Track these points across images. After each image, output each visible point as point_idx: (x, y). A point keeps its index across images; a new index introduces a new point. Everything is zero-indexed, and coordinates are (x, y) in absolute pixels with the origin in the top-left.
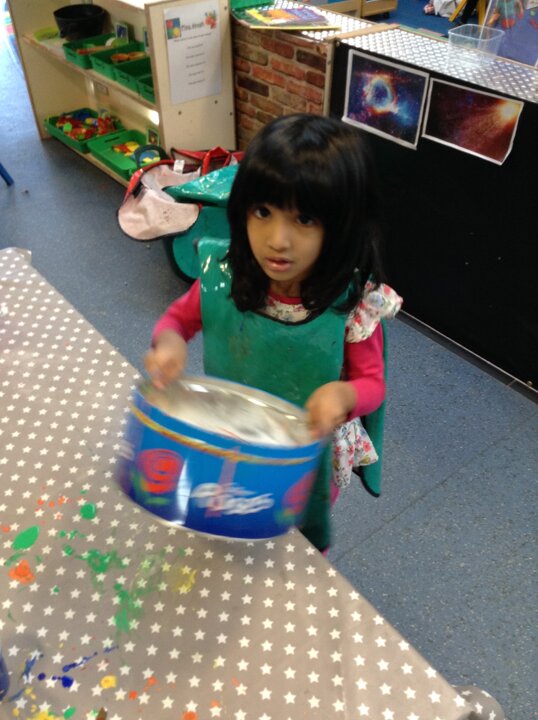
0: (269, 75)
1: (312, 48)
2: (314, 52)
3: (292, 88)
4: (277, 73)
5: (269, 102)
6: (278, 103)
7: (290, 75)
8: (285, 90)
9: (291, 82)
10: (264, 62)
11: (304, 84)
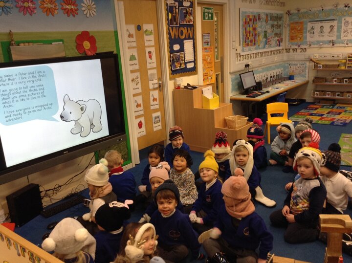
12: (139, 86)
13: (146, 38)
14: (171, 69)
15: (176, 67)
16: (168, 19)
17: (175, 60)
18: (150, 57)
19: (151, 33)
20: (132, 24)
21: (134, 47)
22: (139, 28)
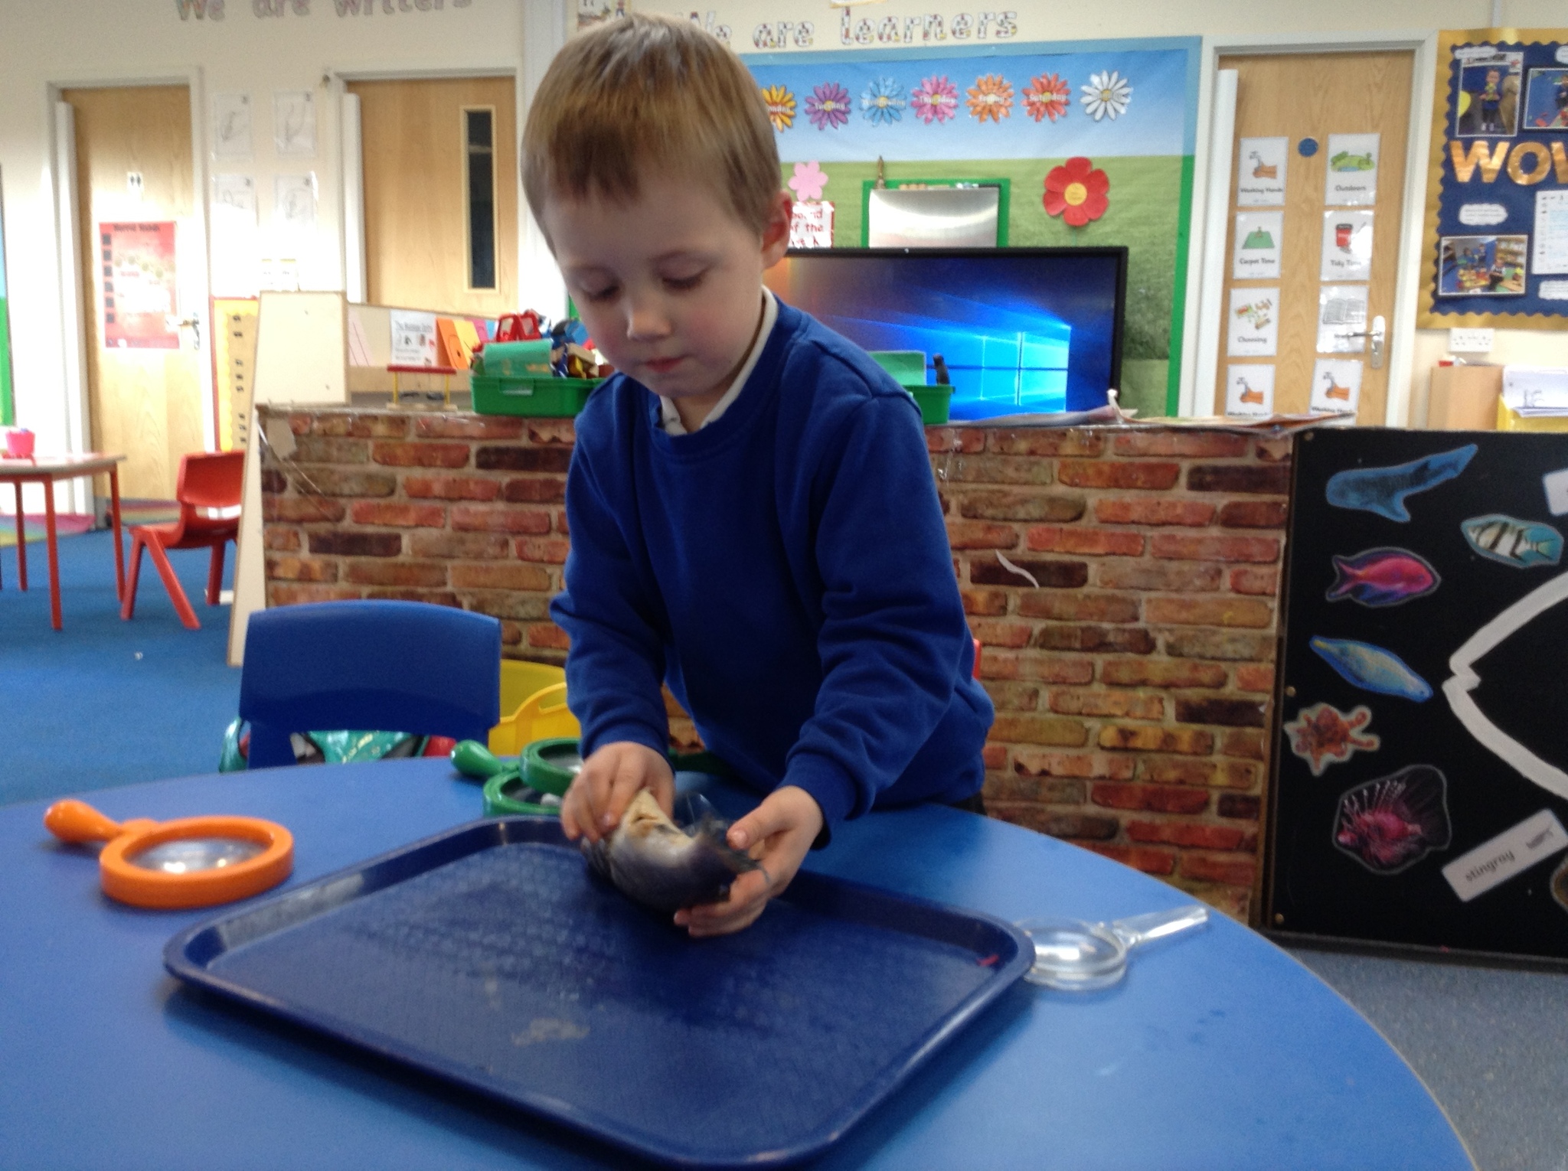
0: (1089, 538)
1: (1240, 453)
2: (1250, 460)
3: (1171, 548)
4: (1119, 530)
5: (1087, 597)
6: (1119, 593)
7: (1164, 524)
8: (1147, 561)
9: (1171, 538)
10: (1070, 514)
11: (1215, 531)
12: (1270, 332)
13: (1334, 178)
14: (1435, 294)
15: (1460, 285)
16: (1451, 115)
17: (1461, 261)
18: (1342, 243)
19: (1365, 162)
20: (1283, 134)
21: (1272, 208)
22: (1308, 148)
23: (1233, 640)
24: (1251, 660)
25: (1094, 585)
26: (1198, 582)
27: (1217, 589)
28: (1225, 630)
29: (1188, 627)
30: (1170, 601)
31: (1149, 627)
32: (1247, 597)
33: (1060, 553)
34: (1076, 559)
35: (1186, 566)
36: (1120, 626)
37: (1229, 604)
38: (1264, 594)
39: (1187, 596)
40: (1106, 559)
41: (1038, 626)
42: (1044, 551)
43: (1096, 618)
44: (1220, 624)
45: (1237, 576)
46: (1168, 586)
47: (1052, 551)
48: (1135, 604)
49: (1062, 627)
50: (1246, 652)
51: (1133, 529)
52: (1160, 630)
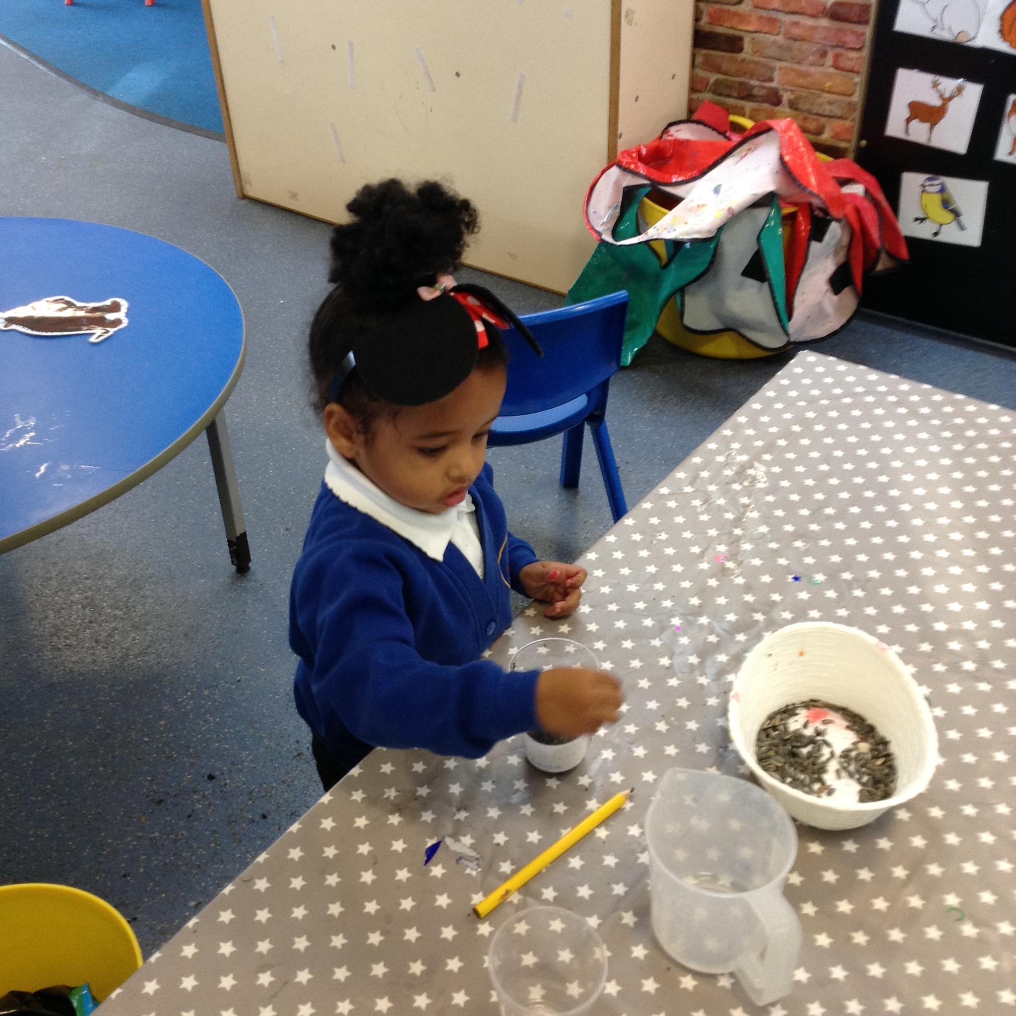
0: (746, 18)
3: (796, 31)
4: (764, 13)
5: (743, 60)
6: (763, 60)
7: (793, 13)
8: (780, 39)
9: (796, 24)
11: (824, 22)
23: (830, 103)
24: (840, 118)
25: (747, 53)
26: (811, 58)
27: (823, 65)
28: (826, 95)
29: (803, 90)
30: (794, 70)
31: (780, 87)
32: (843, 73)
33: (726, 27)
34: (737, 33)
35: (805, 46)
36: (762, 84)
37: (829, 76)
38: (852, 71)
39: (803, 68)
40: (755, 35)
41: (713, 77)
42: (717, 25)
43: (748, 76)
44: (823, 90)
45: (837, 57)
46: (792, 58)
47: (721, 25)
48: (772, 69)
49: (727, 80)
50: (838, 112)
51: (774, 15)
52: (786, 90)
